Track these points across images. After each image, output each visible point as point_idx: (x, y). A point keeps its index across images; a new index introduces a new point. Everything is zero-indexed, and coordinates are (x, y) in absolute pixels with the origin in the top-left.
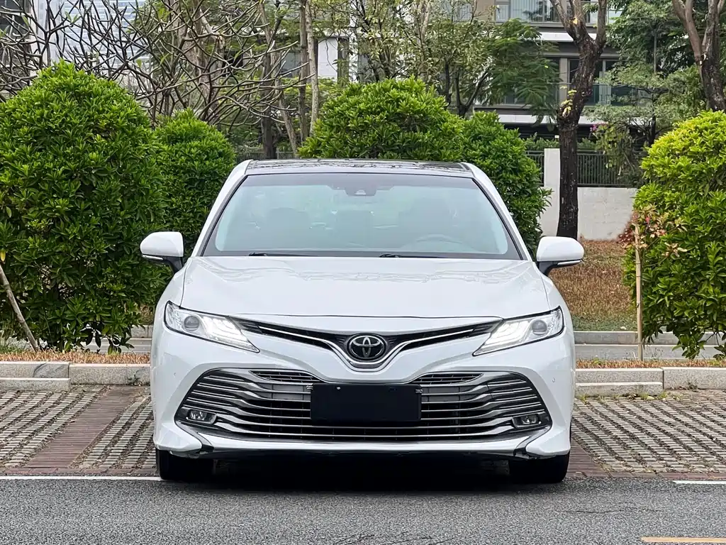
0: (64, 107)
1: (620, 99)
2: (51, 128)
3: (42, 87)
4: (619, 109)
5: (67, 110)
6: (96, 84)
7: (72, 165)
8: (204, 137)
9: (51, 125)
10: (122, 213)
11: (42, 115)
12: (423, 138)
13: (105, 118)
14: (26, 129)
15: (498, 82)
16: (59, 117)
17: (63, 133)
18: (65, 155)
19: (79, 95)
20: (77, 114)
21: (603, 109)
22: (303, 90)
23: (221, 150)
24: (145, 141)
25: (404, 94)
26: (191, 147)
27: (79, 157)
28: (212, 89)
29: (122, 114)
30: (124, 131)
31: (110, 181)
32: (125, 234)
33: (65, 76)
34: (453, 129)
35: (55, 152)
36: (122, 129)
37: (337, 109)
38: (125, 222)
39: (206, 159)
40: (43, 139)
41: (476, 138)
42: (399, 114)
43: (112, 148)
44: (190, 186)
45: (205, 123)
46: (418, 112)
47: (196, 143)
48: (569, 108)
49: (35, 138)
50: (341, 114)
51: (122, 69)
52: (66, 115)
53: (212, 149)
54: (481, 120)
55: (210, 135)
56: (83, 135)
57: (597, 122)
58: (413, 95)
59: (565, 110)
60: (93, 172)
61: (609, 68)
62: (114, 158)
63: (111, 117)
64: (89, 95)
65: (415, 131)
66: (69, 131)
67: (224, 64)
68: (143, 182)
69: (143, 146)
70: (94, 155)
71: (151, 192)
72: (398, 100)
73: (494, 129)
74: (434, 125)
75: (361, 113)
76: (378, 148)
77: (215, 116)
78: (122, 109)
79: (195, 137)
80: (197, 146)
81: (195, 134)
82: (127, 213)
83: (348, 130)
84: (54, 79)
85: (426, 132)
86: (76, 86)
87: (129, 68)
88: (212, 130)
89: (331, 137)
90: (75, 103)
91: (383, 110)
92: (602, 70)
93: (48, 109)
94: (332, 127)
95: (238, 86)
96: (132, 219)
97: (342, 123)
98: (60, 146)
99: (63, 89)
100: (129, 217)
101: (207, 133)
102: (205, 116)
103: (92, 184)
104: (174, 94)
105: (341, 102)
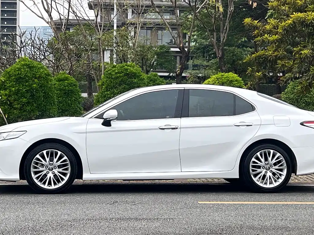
0: (25, 71)
1: (195, 68)
2: (22, 77)
3: (18, 65)
4: (194, 71)
5: (26, 72)
6: (35, 63)
7: (28, 88)
8: (69, 80)
9: (21, 76)
10: (43, 103)
11: (19, 73)
12: (135, 81)
13: (38, 74)
14: (13, 77)
15: (158, 63)
16: (24, 74)
17: (25, 79)
18: (26, 85)
19: (30, 67)
20: (29, 73)
21: (190, 71)
22: (99, 66)
23: (74, 84)
24: (50, 81)
25: (129, 68)
26: (65, 83)
27: (30, 86)
28: (72, 65)
29: (43, 73)
30: (44, 78)
31: (39, 93)
32: (44, 109)
33: (25, 61)
34: (144, 78)
35: (23, 85)
36: (43, 77)
37: (109, 72)
38: (44, 105)
39: (70, 86)
40: (19, 81)
41: (151, 80)
42: (127, 73)
43: (40, 83)
44: (65, 95)
45: (69, 75)
46: (133, 73)
47: (67, 81)
48: (179, 71)
49: (16, 80)
50: (110, 74)
51: (44, 59)
52: (26, 73)
53: (71, 83)
54: (153, 75)
55: (71, 79)
56: (31, 79)
57: (188, 75)
58: (132, 68)
59: (178, 72)
60: (34, 90)
61: (192, 59)
62: (41, 87)
63: (40, 74)
64: (33, 67)
65: (132, 79)
66: (27, 78)
67: (75, 58)
68: (50, 93)
69: (50, 83)
70: (35, 85)
71: (52, 96)
72: (127, 69)
73: (156, 78)
74: (138, 77)
75: (116, 73)
76: (121, 84)
77: (72, 73)
78: (43, 71)
79: (66, 80)
80: (67, 83)
81: (67, 79)
82: (44, 103)
83: (112, 78)
84: (22, 62)
85: (136, 79)
86: (29, 64)
87: (46, 59)
88: (71, 78)
89: (107, 80)
90: (29, 70)
91: (123, 72)
92: (189, 60)
93: (21, 71)
94: (107, 77)
95: (79, 65)
96: (46, 105)
97: (110, 76)
98: (24, 83)
99: (25, 65)
100: (45, 104)
101: (70, 79)
102: (69, 73)
103: (34, 94)
104: (60, 67)
105: (110, 70)
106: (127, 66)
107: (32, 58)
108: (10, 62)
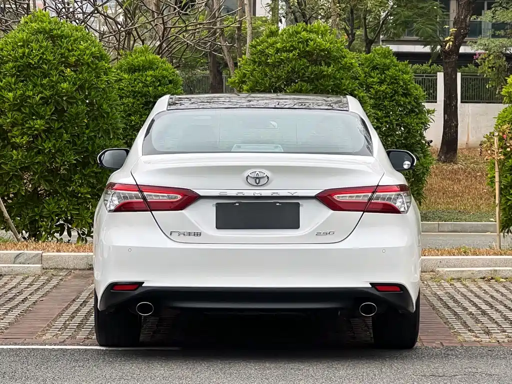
0: (41, 47)
1: (497, 33)
2: (31, 63)
3: (24, 31)
4: (498, 41)
5: (43, 49)
6: (68, 27)
7: (48, 93)
8: (157, 68)
9: (31, 61)
10: (87, 131)
11: (24, 53)
12: (327, 71)
13: (74, 55)
14: (11, 64)
15: (397, 20)
16: (37, 55)
17: (41, 68)
18: (42, 85)
19: (54, 37)
20: (52, 53)
21: (484, 41)
22: (239, 28)
23: (171, 78)
24: (106, 74)
25: (313, 36)
26: (147, 76)
27: (53, 87)
28: (165, 29)
29: (88, 52)
30: (89, 66)
31: (77, 106)
32: (90, 148)
33: (41, 22)
34: (351, 64)
35: (34, 83)
36: (88, 64)
37: (259, 48)
38: (90, 138)
39: (159, 86)
40: (25, 72)
41: (375, 68)
42: (308, 52)
43: (80, 79)
44: (146, 107)
45: (158, 57)
46: (323, 50)
47: (151, 72)
48: (451, 43)
49: (19, 71)
50: (262, 52)
51: (92, 13)
52: (43, 53)
53: (164, 77)
54: (378, 54)
55: (162, 66)
56: (57, 69)
57: (480, 51)
58: (320, 37)
59: (448, 45)
60: (64, 99)
61: (489, 8)
62: (81, 88)
63: (79, 55)
64: (61, 37)
65: (321, 66)
66: (44, 66)
67: (175, 9)
68: (104, 106)
69: (104, 78)
70: (65, 85)
71: (111, 114)
72: (307, 41)
73: (389, 61)
74: (336, 60)
75: (278, 51)
76: (291, 79)
77: (168, 50)
78: (87, 48)
79: (151, 68)
80: (151, 75)
81: (150, 66)
82: (91, 131)
83: (267, 64)
84: (33, 25)
85: (330, 66)
86: (51, 30)
87: (98, 12)
88: (163, 63)
89: (254, 70)
90: (50, 44)
91: (295, 49)
92: (484, 9)
93: (29, 48)
94: (255, 62)
95: (186, 26)
96: (95, 136)
97: (263, 59)
98: (38, 78)
99: (41, 33)
100: (93, 134)
101: (160, 64)
102: (159, 51)
103: (63, 108)
104: (135, 33)
105: (262, 42)
106: (307, 31)
107: (64, 10)
108: (6, 21)
